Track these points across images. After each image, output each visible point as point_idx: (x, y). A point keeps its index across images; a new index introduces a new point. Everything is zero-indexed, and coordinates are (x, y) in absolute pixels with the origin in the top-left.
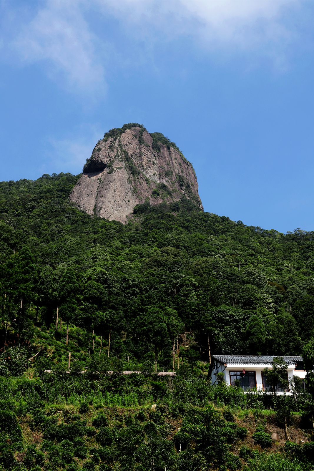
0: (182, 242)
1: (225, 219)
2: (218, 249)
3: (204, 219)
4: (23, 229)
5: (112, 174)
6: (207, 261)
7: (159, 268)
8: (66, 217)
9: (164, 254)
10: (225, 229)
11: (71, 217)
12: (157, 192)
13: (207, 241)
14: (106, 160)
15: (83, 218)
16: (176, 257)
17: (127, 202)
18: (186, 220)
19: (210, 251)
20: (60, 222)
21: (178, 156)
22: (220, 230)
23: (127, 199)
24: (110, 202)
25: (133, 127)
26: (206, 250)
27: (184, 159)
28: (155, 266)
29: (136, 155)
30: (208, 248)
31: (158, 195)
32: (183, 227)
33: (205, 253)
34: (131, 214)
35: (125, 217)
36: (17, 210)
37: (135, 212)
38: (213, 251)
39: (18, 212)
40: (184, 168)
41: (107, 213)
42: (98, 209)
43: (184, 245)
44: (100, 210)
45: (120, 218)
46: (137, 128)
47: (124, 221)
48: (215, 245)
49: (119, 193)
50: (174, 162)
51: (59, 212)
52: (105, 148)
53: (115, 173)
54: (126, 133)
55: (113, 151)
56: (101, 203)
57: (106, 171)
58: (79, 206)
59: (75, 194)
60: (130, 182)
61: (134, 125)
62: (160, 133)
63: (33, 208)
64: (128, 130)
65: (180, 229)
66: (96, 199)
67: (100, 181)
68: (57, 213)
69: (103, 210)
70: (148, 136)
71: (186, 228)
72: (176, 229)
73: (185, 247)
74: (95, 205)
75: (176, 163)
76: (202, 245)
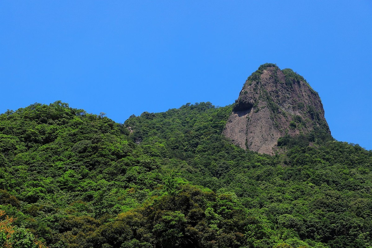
0: (331, 178)
1: (357, 149)
2: (362, 183)
3: (340, 149)
4: (200, 168)
5: (258, 113)
6: (362, 201)
7: (326, 208)
8: (226, 152)
9: (327, 196)
10: (360, 159)
11: (230, 152)
12: (294, 124)
13: (351, 175)
14: (252, 101)
15: (240, 153)
16: (338, 200)
17: (272, 135)
18: (325, 152)
19: (355, 185)
20: (223, 157)
21: (307, 88)
22: (356, 160)
23: (272, 133)
24: (258, 137)
25: (268, 67)
26: (352, 185)
27: (312, 90)
28: (322, 207)
29: (273, 92)
30: (354, 183)
31: (295, 126)
32: (324, 159)
33: (351, 187)
34: (275, 145)
35: (271, 149)
36: (184, 146)
37: (279, 144)
38: (359, 186)
39: (186, 147)
40: (312, 98)
41: (257, 146)
42: (249, 144)
43: (333, 180)
44: (251, 144)
45: (267, 150)
46: (271, 68)
47: (271, 153)
48: (358, 179)
49: (265, 129)
50: (304, 94)
51: (219, 148)
52: (251, 91)
53: (260, 112)
54: (264, 74)
55: (257, 93)
56: (251, 138)
57: (252, 110)
58: (233, 141)
59: (228, 130)
60: (272, 119)
61: (270, 66)
62: (290, 69)
63: (197, 144)
64: (265, 71)
65: (323, 161)
66: (247, 134)
67: (249, 119)
68: (219, 149)
69: (253, 144)
70: (281, 73)
71: (327, 160)
72: (320, 162)
73: (334, 182)
74: (247, 140)
75: (305, 95)
76: (348, 179)
